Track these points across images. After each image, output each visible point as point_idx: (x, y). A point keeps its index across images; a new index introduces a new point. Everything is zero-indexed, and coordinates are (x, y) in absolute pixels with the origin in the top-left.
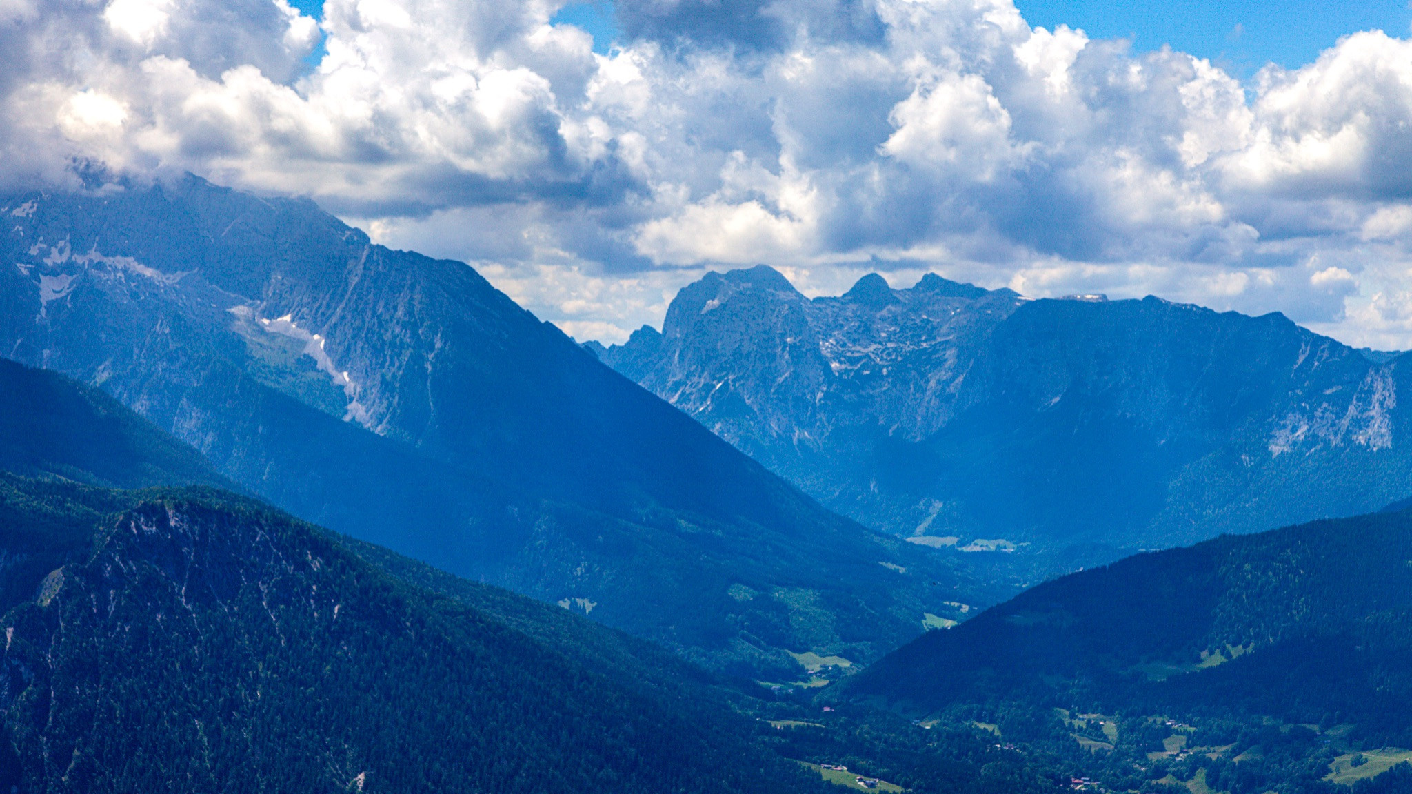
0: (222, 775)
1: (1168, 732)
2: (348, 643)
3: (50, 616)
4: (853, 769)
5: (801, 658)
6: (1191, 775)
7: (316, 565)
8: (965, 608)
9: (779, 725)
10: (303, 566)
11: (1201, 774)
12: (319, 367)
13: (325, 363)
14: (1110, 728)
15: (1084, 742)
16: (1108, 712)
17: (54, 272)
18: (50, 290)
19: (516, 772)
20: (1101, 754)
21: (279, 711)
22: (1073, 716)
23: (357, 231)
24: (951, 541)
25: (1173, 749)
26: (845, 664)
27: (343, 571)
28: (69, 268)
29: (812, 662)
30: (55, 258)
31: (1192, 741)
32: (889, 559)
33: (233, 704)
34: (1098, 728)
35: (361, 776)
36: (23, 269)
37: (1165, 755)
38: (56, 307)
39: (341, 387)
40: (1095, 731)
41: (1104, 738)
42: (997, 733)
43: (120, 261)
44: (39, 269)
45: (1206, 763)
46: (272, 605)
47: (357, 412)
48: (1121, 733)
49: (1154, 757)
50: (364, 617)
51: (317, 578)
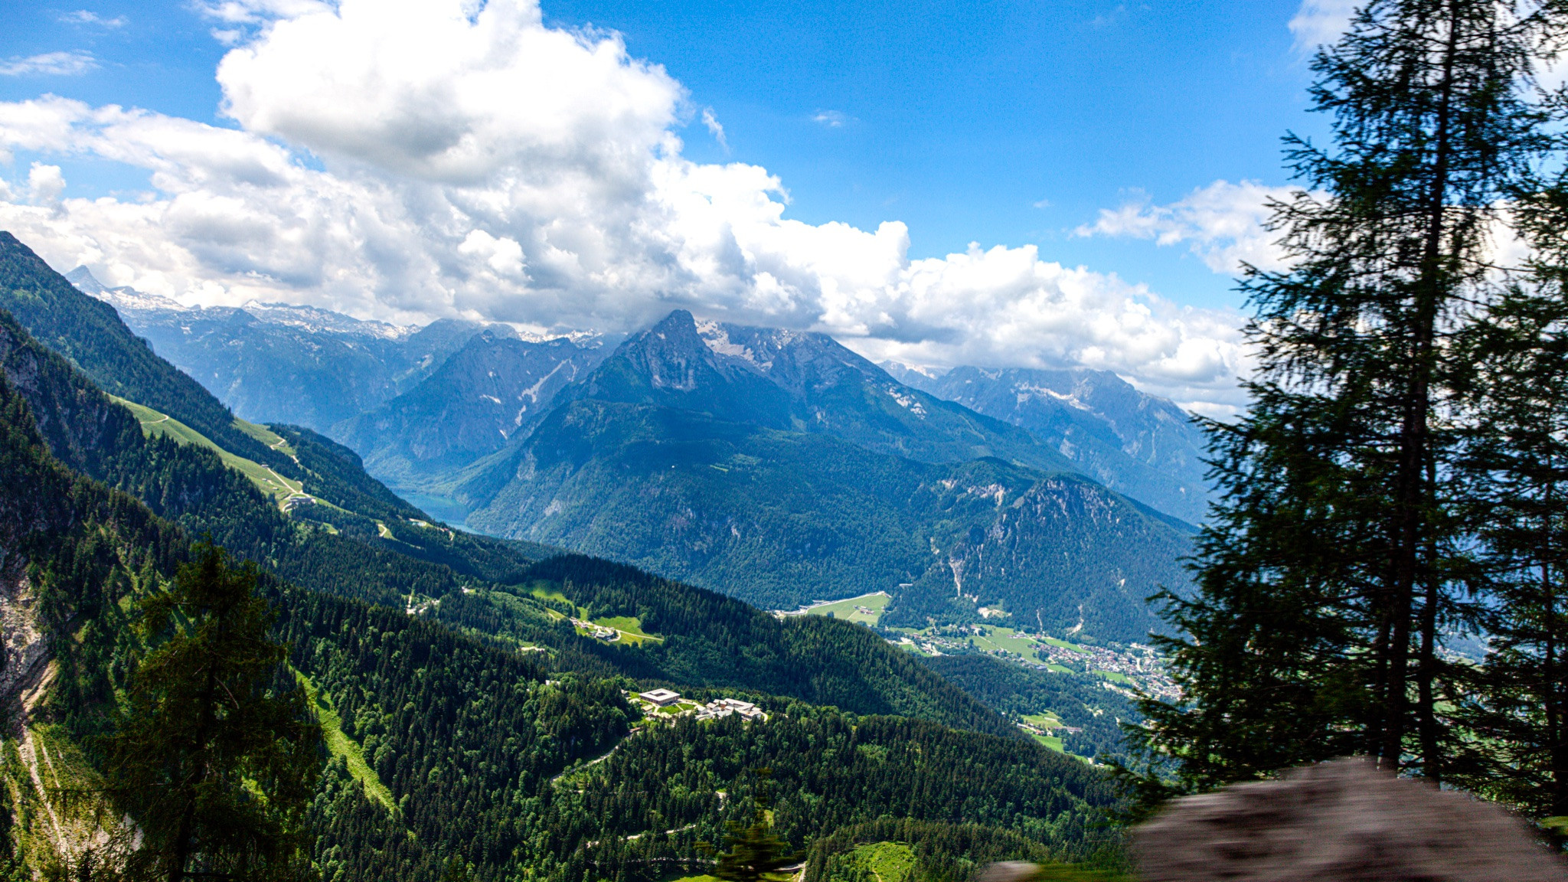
0: (1074, 573)
3: (1018, 512)
7: (1112, 504)
10: (1107, 504)
13: (1115, 430)
17: (1023, 393)
18: (1021, 398)
21: (1095, 554)
27: (1121, 506)
28: (1028, 391)
30: (1023, 388)
33: (1079, 548)
35: (1123, 581)
36: (1012, 391)
38: (1022, 404)
43: (1045, 390)
44: (1017, 391)
46: (1095, 515)
50: (1127, 524)
51: (1112, 509)
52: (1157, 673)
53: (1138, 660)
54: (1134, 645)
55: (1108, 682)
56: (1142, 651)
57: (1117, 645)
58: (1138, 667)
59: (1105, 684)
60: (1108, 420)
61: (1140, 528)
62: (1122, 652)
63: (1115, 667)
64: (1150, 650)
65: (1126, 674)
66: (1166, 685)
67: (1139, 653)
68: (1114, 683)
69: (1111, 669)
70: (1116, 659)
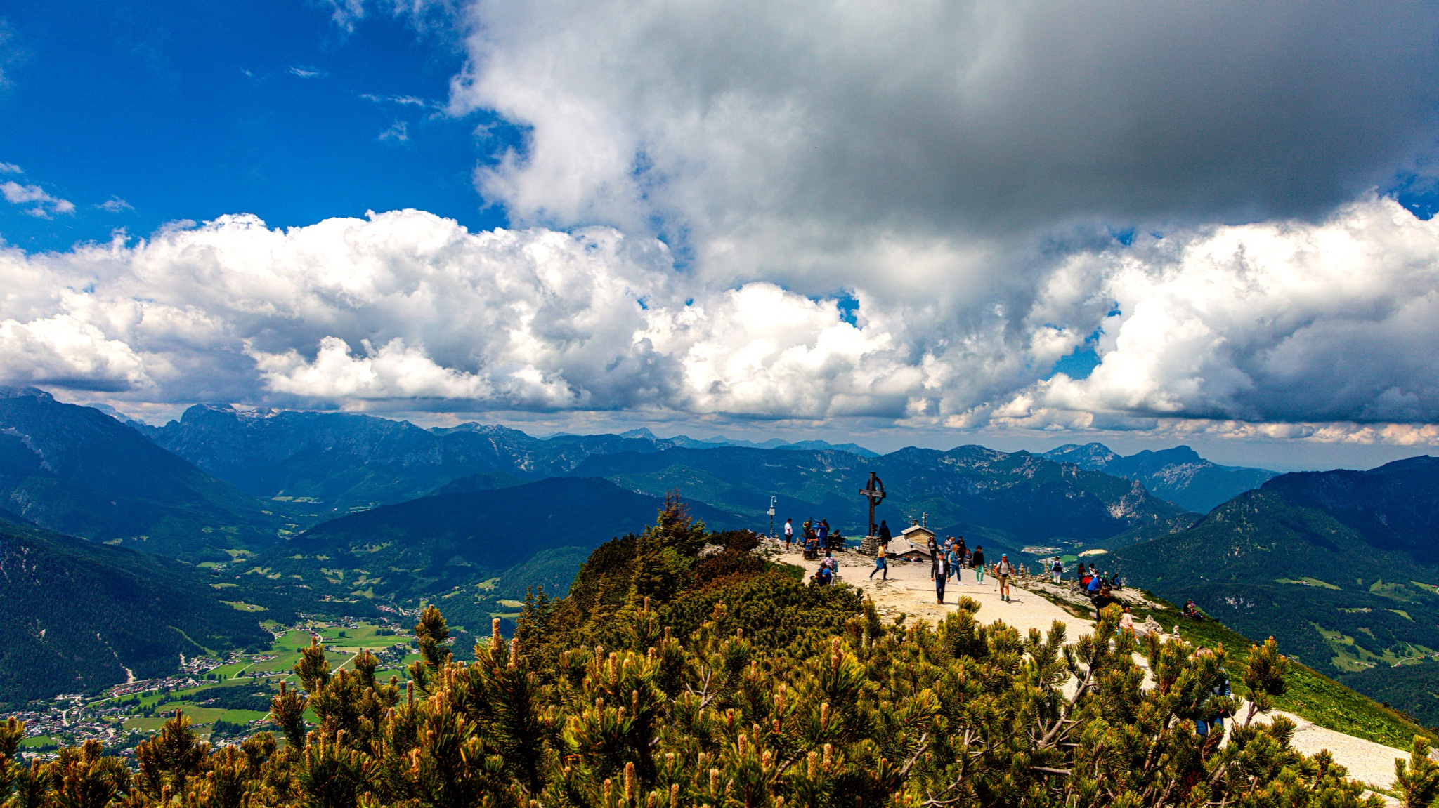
1: (360, 574)
2: (39, 580)
4: (246, 602)
5: (230, 552)
6: (367, 589)
7: (26, 551)
8: (294, 526)
9: (218, 586)
10: (21, 552)
11: (371, 588)
12: (28, 447)
13: (30, 445)
14: (341, 574)
15: (331, 580)
16: (340, 568)
19: (111, 622)
20: (337, 584)
21: (8, 610)
22: (328, 571)
23: (47, 393)
24: (291, 498)
25: (362, 581)
26: (247, 552)
27: (38, 552)
29: (234, 553)
31: (368, 577)
32: (266, 509)
34: (337, 574)
35: (44, 631)
37: (359, 583)
39: (39, 455)
40: (336, 576)
41: (339, 579)
42: (301, 579)
45: (372, 585)
47: (45, 464)
48: (344, 575)
49: (355, 584)
50: (47, 569)
51: (26, 557)
52: (85, 722)
53: (64, 713)
54: (60, 697)
55: (28, 750)
56: (68, 701)
57: (39, 703)
58: (64, 721)
59: (24, 755)
60: (20, 434)
61: (62, 572)
62: (44, 709)
63: (37, 730)
64: (78, 697)
65: (48, 733)
66: (96, 732)
67: (65, 705)
68: (36, 750)
69: (32, 733)
70: (37, 720)
